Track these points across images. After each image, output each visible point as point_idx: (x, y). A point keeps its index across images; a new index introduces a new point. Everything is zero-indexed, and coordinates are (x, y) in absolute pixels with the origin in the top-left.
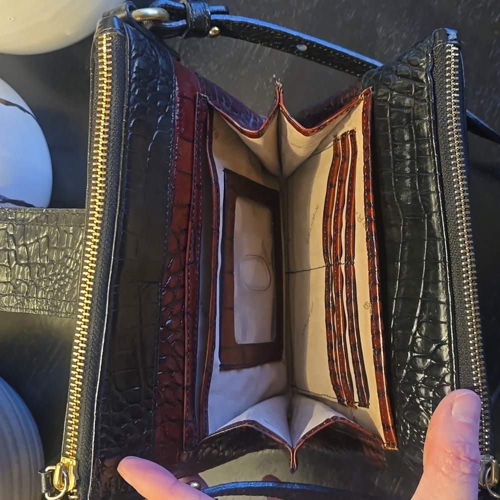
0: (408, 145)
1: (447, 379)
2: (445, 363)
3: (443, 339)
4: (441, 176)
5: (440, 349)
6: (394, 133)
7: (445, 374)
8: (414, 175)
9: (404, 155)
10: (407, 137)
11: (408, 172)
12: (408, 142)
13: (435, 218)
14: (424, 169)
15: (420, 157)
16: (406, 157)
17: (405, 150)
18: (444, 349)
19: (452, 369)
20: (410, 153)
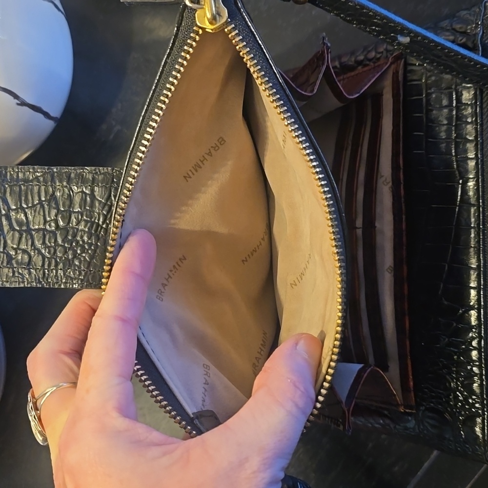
0: (446, 111)
1: (474, 343)
2: (473, 327)
3: (472, 304)
4: (482, 143)
5: (468, 314)
6: (429, 97)
7: (473, 339)
8: (450, 140)
9: (440, 120)
10: (445, 102)
11: (444, 137)
12: (446, 107)
13: (471, 184)
14: (463, 135)
15: (458, 122)
16: (442, 122)
17: (442, 115)
18: (473, 314)
19: (480, 333)
20: (447, 119)
